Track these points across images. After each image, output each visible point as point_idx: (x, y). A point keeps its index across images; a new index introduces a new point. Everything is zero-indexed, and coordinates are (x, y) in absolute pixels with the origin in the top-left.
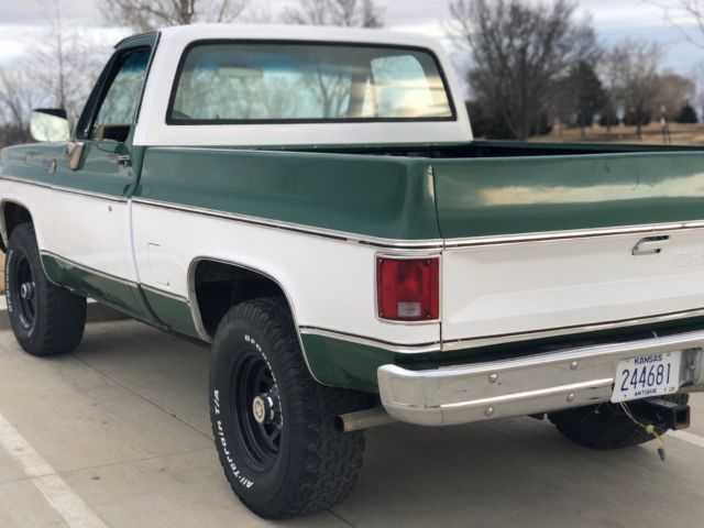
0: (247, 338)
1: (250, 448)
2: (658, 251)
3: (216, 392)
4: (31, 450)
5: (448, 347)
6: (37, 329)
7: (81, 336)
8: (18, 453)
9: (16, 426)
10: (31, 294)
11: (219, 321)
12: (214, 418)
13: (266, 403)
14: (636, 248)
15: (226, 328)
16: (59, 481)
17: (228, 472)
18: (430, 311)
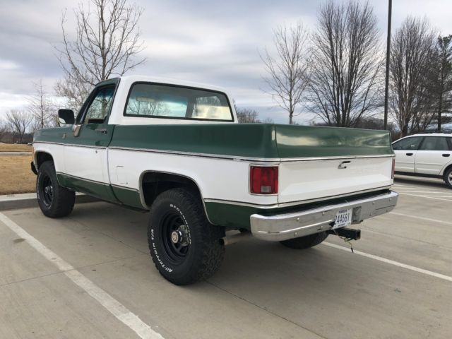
0: (171, 205)
1: (169, 255)
2: (345, 167)
3: (152, 230)
4: (59, 258)
5: (281, 206)
6: (53, 206)
7: (72, 209)
8: (53, 261)
9: (50, 248)
10: (50, 191)
11: (155, 199)
12: (150, 242)
13: (179, 234)
14: (340, 166)
15: (159, 201)
16: (77, 272)
17: (158, 266)
18: (274, 190)
